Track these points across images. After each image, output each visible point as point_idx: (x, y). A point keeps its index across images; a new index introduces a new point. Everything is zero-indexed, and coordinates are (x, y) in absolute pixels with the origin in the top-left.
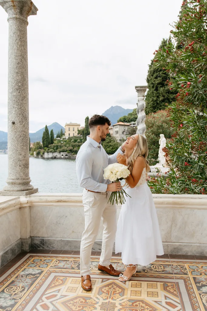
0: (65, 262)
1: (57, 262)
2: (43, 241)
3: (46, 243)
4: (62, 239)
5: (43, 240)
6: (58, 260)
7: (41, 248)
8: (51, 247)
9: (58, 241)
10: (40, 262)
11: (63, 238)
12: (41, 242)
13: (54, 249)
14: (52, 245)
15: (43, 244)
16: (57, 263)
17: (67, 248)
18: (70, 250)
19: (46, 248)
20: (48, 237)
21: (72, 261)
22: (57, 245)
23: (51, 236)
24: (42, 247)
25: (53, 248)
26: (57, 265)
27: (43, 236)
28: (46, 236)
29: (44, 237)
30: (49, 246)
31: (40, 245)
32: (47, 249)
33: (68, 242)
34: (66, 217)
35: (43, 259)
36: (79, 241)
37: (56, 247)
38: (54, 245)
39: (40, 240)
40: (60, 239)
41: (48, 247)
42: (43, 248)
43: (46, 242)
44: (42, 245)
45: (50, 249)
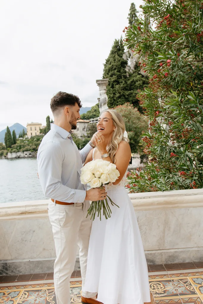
0: (37, 293)
1: (25, 294)
2: (6, 265)
3: (9, 267)
4: (31, 260)
5: (6, 263)
6: (28, 291)
7: (4, 274)
8: (17, 272)
9: (25, 263)
10: (3, 298)
11: (32, 258)
12: (3, 267)
13: (21, 274)
14: (18, 269)
15: (7, 269)
16: (26, 296)
17: (37, 271)
18: (41, 273)
19: (10, 274)
20: (12, 260)
21: (46, 291)
22: (24, 268)
23: (16, 257)
24: (5, 272)
25: (20, 272)
26: (26, 300)
27: (6, 258)
28: (9, 258)
29: (7, 260)
30: (14, 271)
31: (2, 271)
32: (12, 274)
33: (39, 262)
34: (34, 231)
35: (7, 291)
36: (51, 260)
37: (24, 270)
38: (21, 268)
39: (2, 265)
40: (28, 260)
41: (12, 271)
42: (7, 274)
43: (10, 265)
44: (4, 270)
45: (17, 275)
